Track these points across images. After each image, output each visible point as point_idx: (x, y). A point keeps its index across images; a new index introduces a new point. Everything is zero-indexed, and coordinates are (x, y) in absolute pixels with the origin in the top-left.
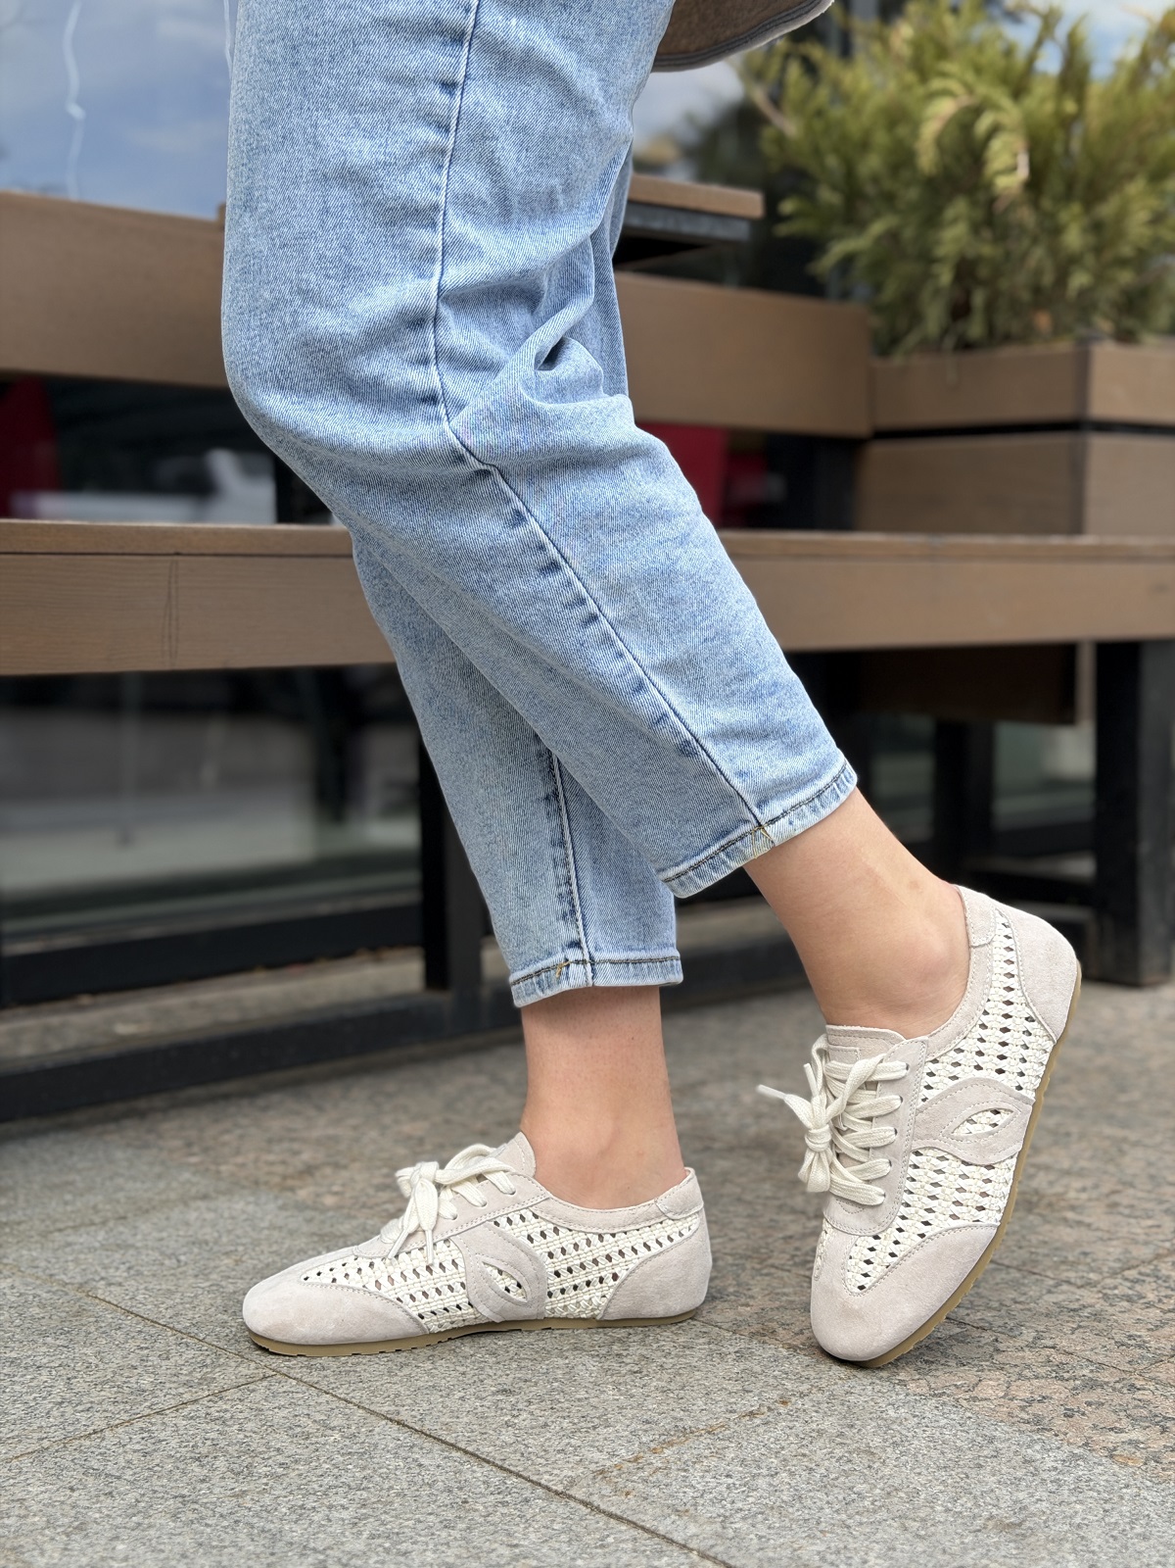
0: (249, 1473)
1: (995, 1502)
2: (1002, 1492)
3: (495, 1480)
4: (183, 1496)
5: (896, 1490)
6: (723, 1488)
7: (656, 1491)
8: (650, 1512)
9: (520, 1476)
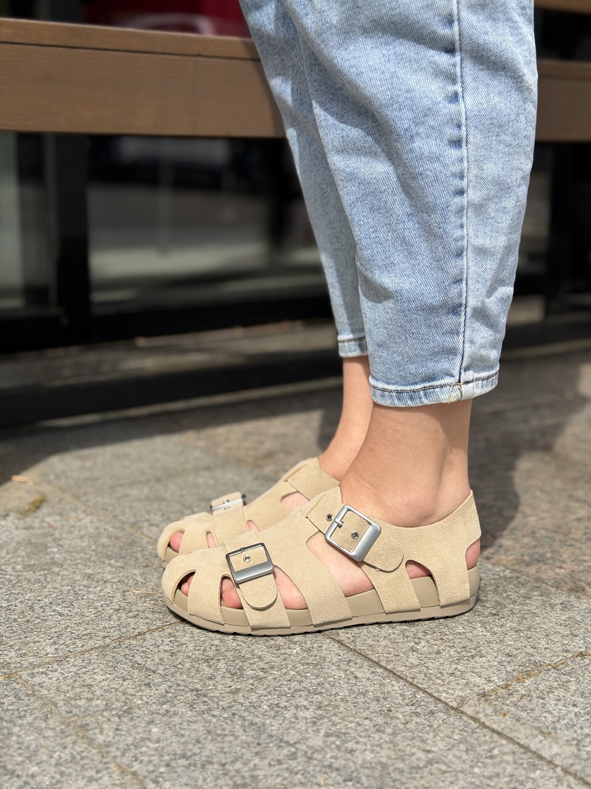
0: (241, 675)
3: (408, 694)
4: (197, 690)
6: (572, 715)
7: (524, 714)
8: (523, 731)
9: (426, 692)
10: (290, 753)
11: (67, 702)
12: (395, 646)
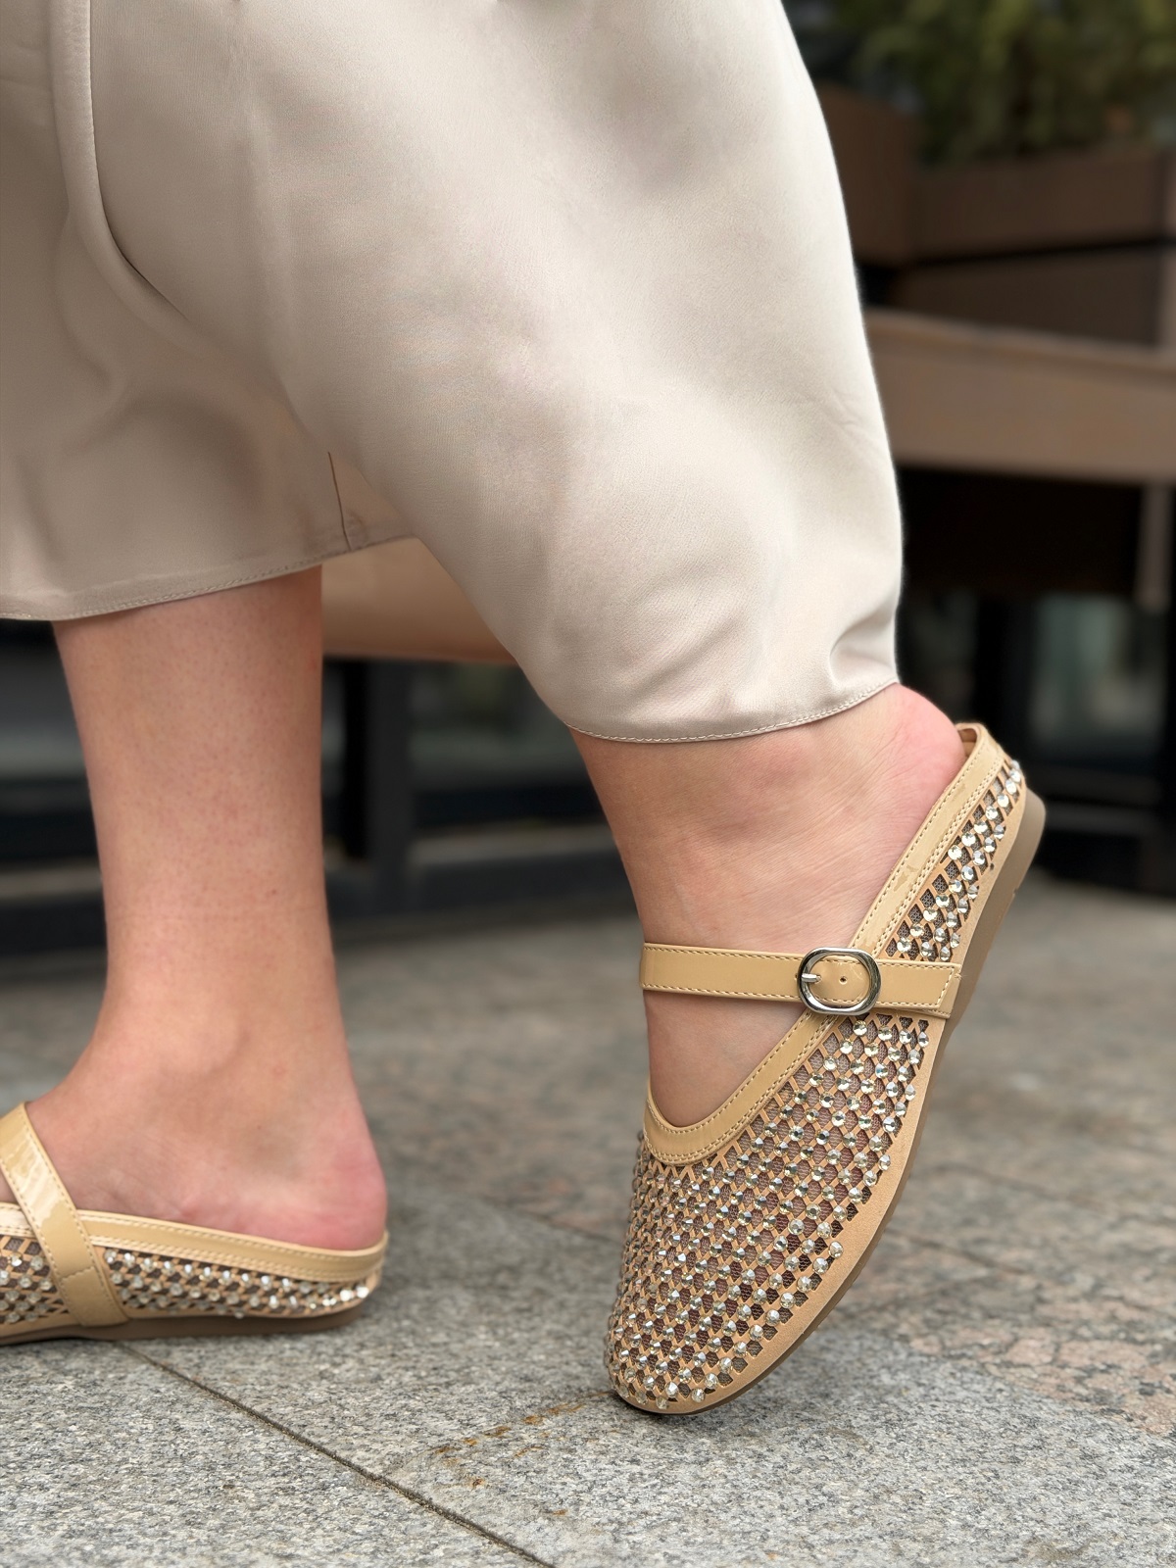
1: (1040, 1516)
2: (1051, 1501)
3: (283, 1456)
5: (889, 1492)
8: (506, 1511)
9: (324, 1451)
12: (287, 1370)
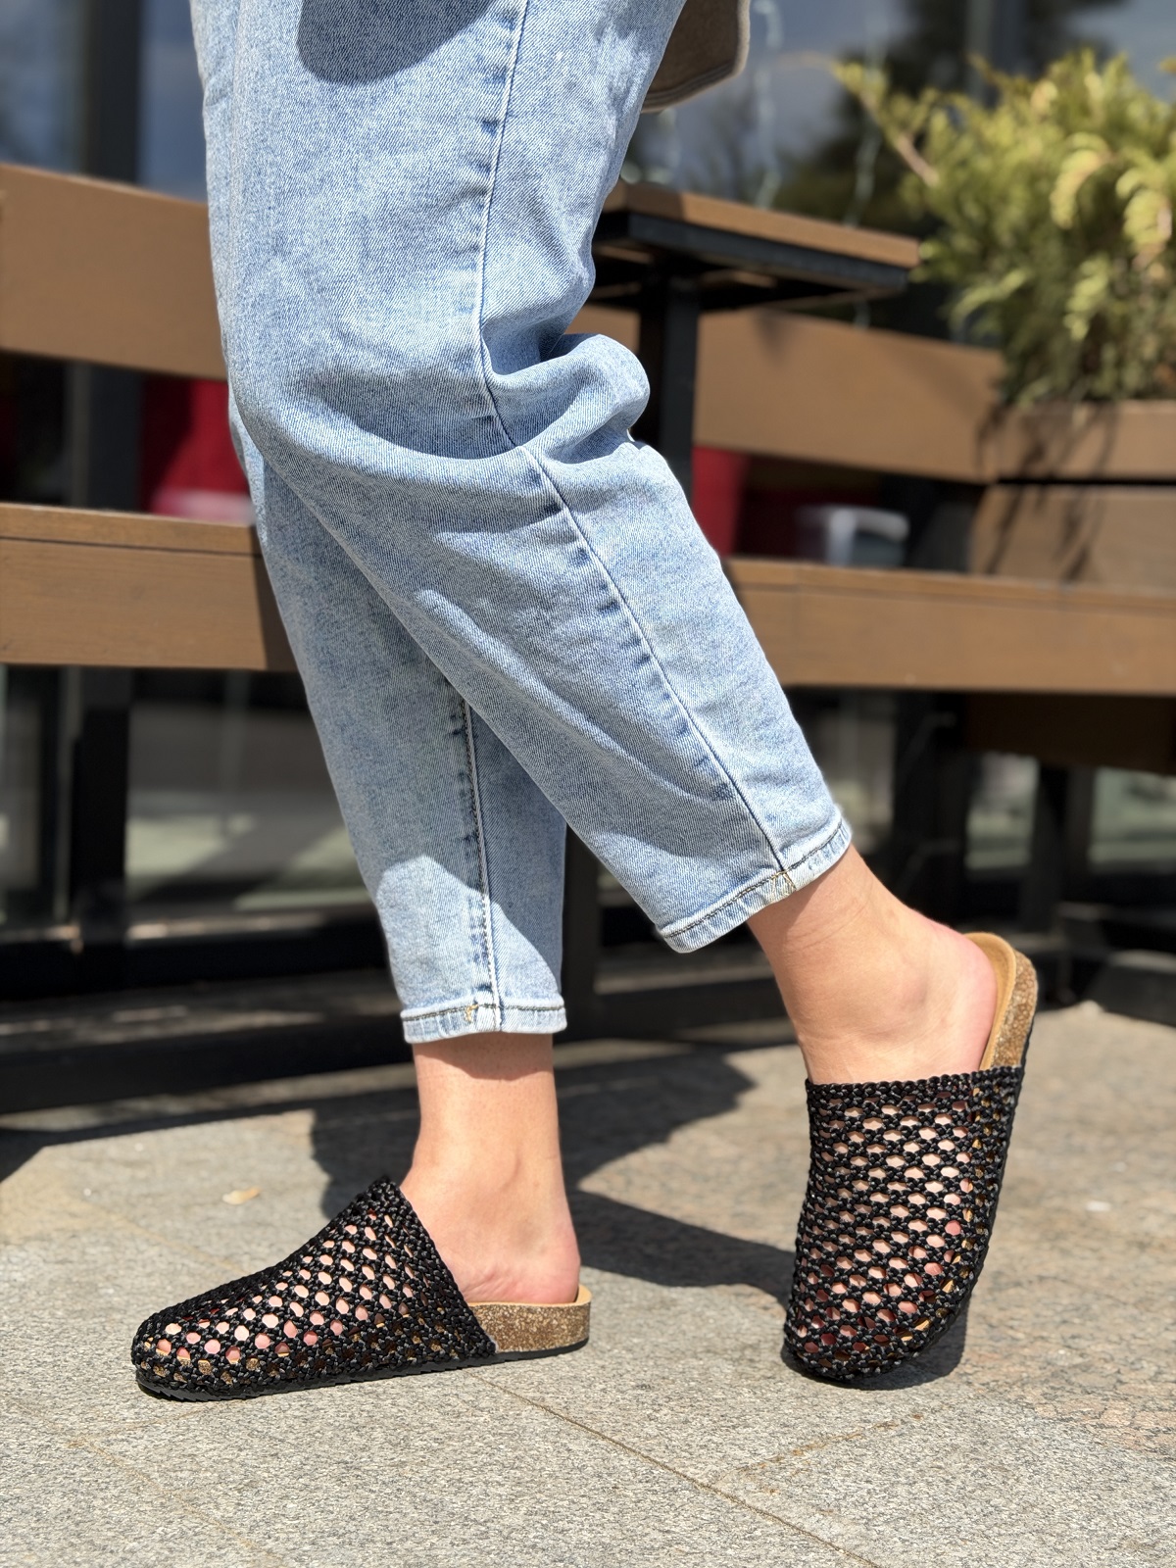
0: (406, 1446)
1: (1128, 1524)
2: (1135, 1514)
3: (642, 1469)
4: (346, 1463)
6: (863, 1493)
7: (799, 1491)
8: (795, 1509)
9: (666, 1467)
10: (479, 1533)
11: (163, 1473)
12: (625, 1413)
